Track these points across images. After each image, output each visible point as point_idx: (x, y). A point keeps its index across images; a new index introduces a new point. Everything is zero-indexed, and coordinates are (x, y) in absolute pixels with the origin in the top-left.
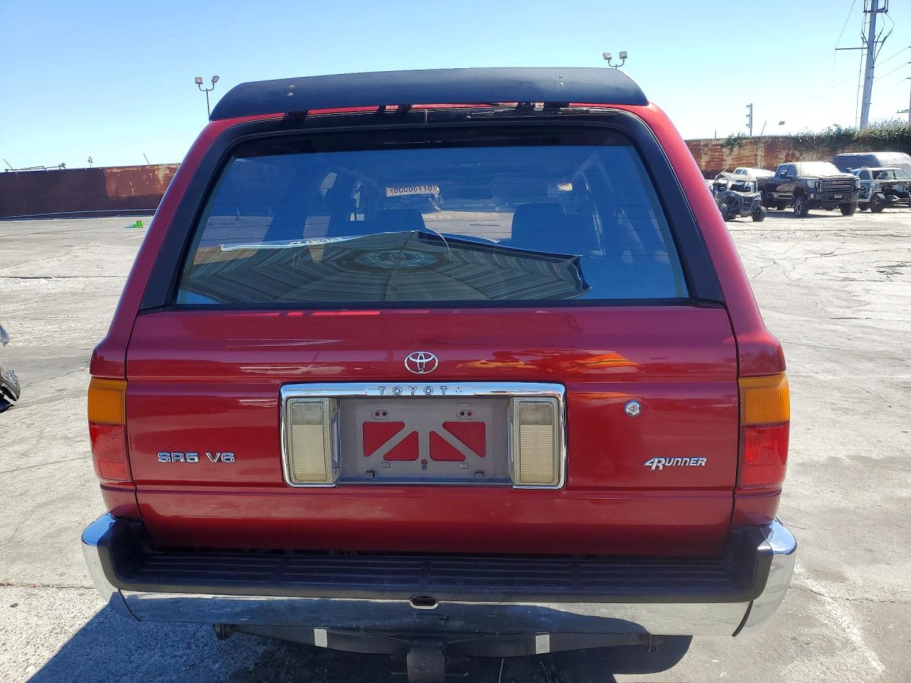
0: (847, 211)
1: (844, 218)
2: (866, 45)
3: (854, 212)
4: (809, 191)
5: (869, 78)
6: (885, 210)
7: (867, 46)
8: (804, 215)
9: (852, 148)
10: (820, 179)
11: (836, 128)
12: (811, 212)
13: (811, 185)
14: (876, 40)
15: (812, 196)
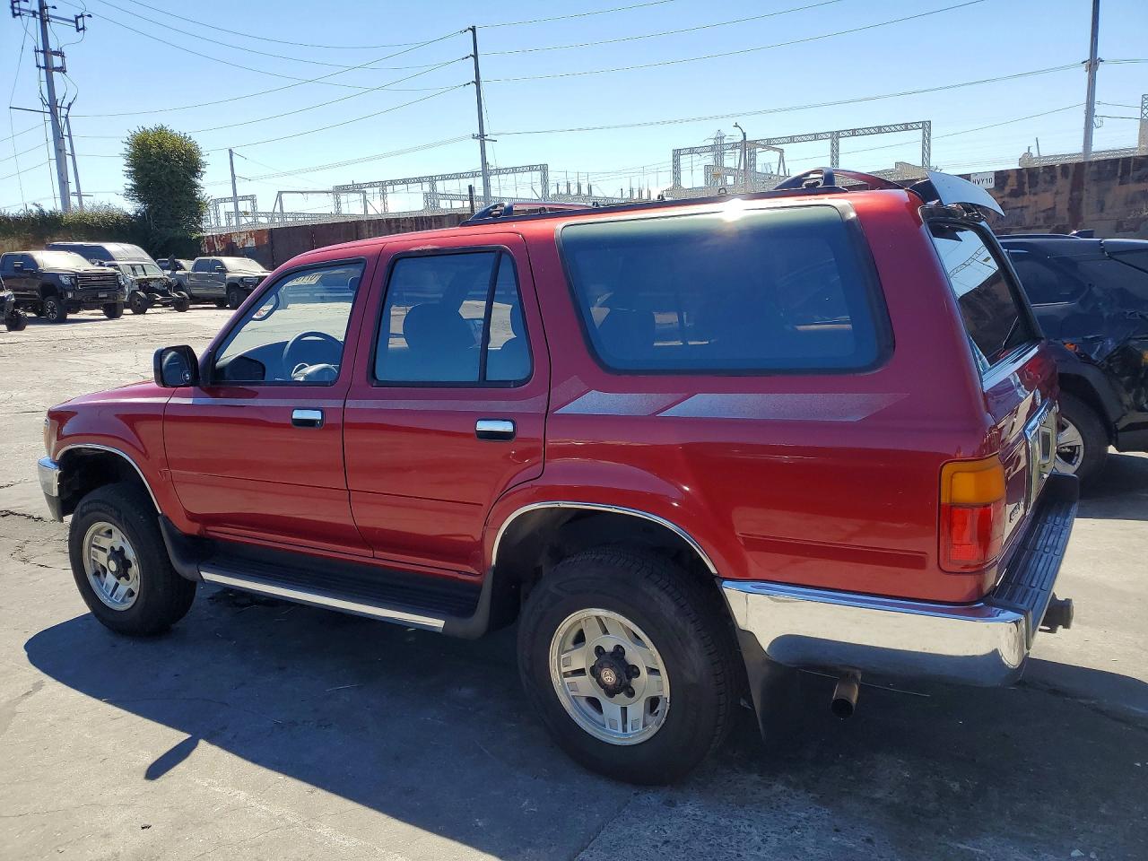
0: (113, 312)
1: (111, 322)
2: (48, 109)
3: (122, 314)
4: (65, 289)
5: (61, 150)
6: (149, 311)
7: (49, 111)
8: (62, 320)
9: (61, 235)
10: (76, 273)
11: (37, 208)
12: (70, 316)
13: (65, 281)
14: (59, 104)
15: (70, 295)
